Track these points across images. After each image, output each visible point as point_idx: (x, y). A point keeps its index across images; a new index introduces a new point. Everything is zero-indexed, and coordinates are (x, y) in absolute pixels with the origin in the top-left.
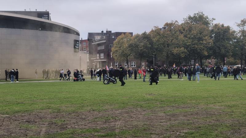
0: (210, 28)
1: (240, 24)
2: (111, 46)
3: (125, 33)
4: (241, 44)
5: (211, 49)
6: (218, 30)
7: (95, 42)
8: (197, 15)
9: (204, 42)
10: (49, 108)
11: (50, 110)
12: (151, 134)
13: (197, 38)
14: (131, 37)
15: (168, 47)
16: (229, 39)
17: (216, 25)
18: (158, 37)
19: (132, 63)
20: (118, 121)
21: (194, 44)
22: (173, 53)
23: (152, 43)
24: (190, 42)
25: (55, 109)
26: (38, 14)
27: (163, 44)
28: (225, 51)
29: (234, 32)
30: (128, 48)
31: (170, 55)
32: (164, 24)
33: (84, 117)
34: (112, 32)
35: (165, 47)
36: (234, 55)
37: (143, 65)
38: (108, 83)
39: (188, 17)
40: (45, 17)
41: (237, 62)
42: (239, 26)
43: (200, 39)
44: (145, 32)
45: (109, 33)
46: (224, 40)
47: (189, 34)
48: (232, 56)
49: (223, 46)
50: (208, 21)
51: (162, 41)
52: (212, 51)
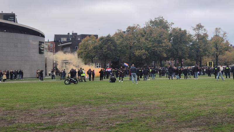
0: (169, 32)
1: (196, 28)
2: (77, 48)
3: (90, 36)
4: (196, 46)
5: (169, 51)
6: (176, 33)
7: (62, 43)
8: (157, 19)
9: (164, 45)
10: (3, 107)
11: (4, 108)
12: (87, 126)
13: (157, 41)
14: (95, 39)
15: (131, 49)
16: (186, 42)
17: (174, 29)
18: (122, 39)
19: (98, 64)
20: (63, 116)
21: (154, 47)
22: (135, 54)
23: (115, 45)
24: (150, 45)
25: (9, 107)
26: (4, 15)
27: (126, 46)
28: (182, 53)
29: (190, 35)
30: (93, 50)
31: (132, 57)
32: (127, 28)
33: (33, 114)
34: (78, 34)
35: (127, 49)
36: (190, 57)
37: (108, 66)
38: (69, 84)
39: (149, 21)
40: (11, 19)
41: (194, 64)
42: (195, 29)
43: (160, 42)
44: (109, 35)
45: (75, 35)
46: (181, 43)
47: (150, 37)
48: (189, 58)
49: (180, 48)
50: (167, 25)
51: (125, 43)
52: (171, 53)
